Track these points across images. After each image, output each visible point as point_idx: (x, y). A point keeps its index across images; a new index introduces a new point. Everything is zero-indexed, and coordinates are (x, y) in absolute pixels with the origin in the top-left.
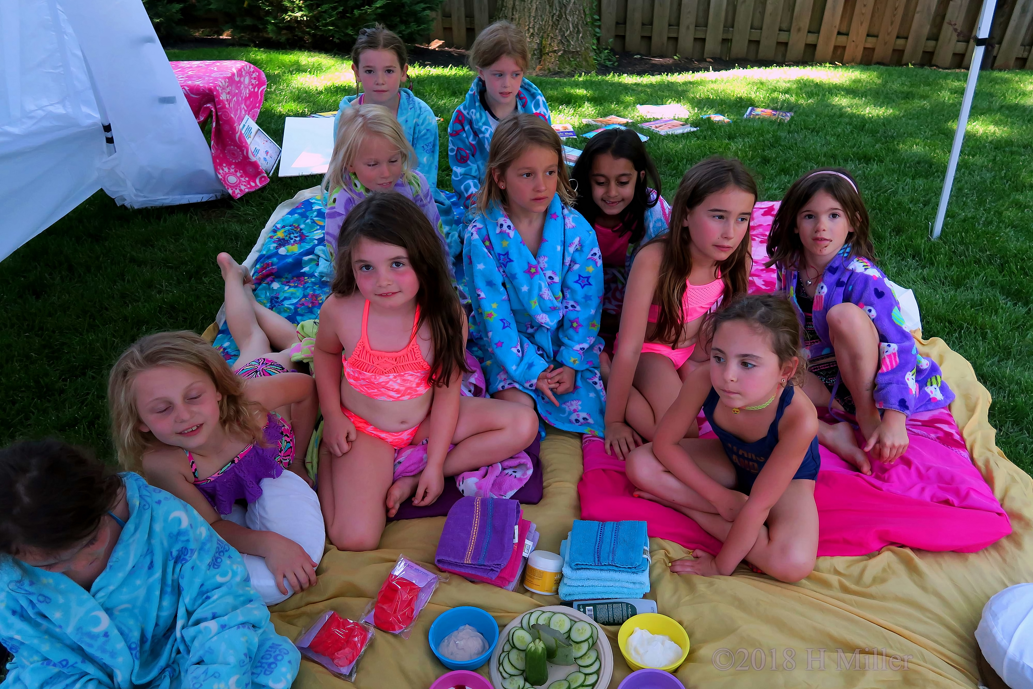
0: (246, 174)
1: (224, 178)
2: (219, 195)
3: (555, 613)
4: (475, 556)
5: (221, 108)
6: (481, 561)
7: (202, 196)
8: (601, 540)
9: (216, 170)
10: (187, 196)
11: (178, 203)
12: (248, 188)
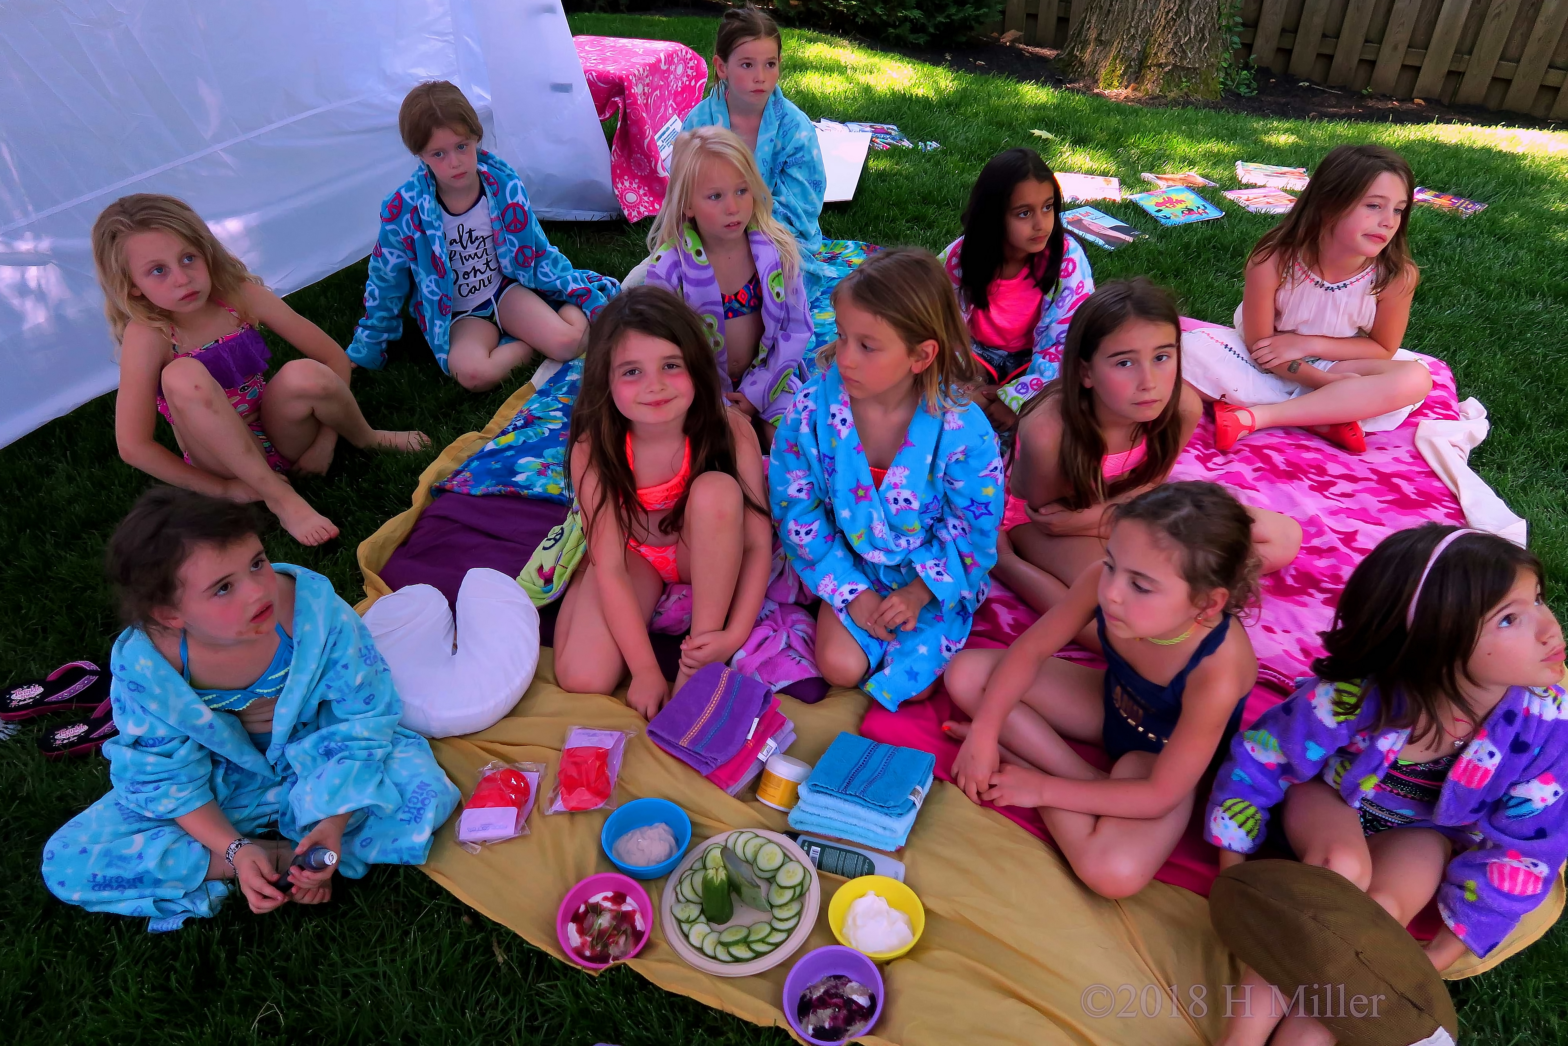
0: (651, 192)
1: (621, 194)
2: (614, 215)
3: (770, 841)
4: (694, 741)
5: (631, 104)
6: (698, 749)
7: (593, 213)
8: (864, 765)
9: (614, 182)
10: (575, 212)
11: (561, 219)
12: (650, 211)
